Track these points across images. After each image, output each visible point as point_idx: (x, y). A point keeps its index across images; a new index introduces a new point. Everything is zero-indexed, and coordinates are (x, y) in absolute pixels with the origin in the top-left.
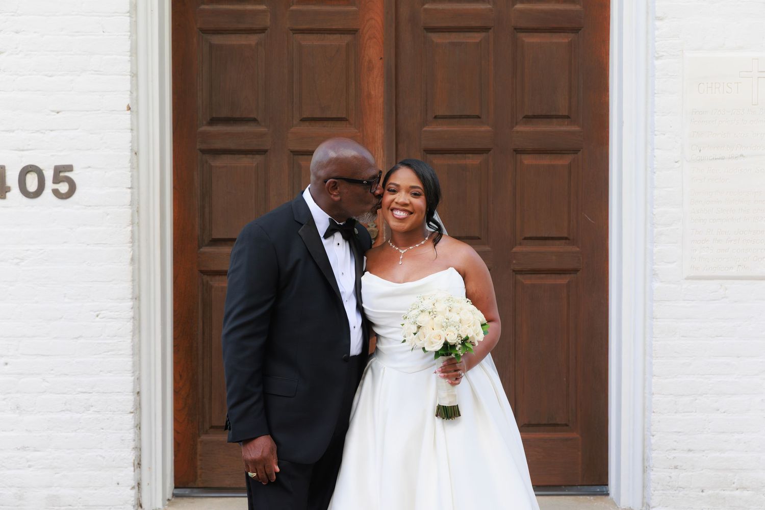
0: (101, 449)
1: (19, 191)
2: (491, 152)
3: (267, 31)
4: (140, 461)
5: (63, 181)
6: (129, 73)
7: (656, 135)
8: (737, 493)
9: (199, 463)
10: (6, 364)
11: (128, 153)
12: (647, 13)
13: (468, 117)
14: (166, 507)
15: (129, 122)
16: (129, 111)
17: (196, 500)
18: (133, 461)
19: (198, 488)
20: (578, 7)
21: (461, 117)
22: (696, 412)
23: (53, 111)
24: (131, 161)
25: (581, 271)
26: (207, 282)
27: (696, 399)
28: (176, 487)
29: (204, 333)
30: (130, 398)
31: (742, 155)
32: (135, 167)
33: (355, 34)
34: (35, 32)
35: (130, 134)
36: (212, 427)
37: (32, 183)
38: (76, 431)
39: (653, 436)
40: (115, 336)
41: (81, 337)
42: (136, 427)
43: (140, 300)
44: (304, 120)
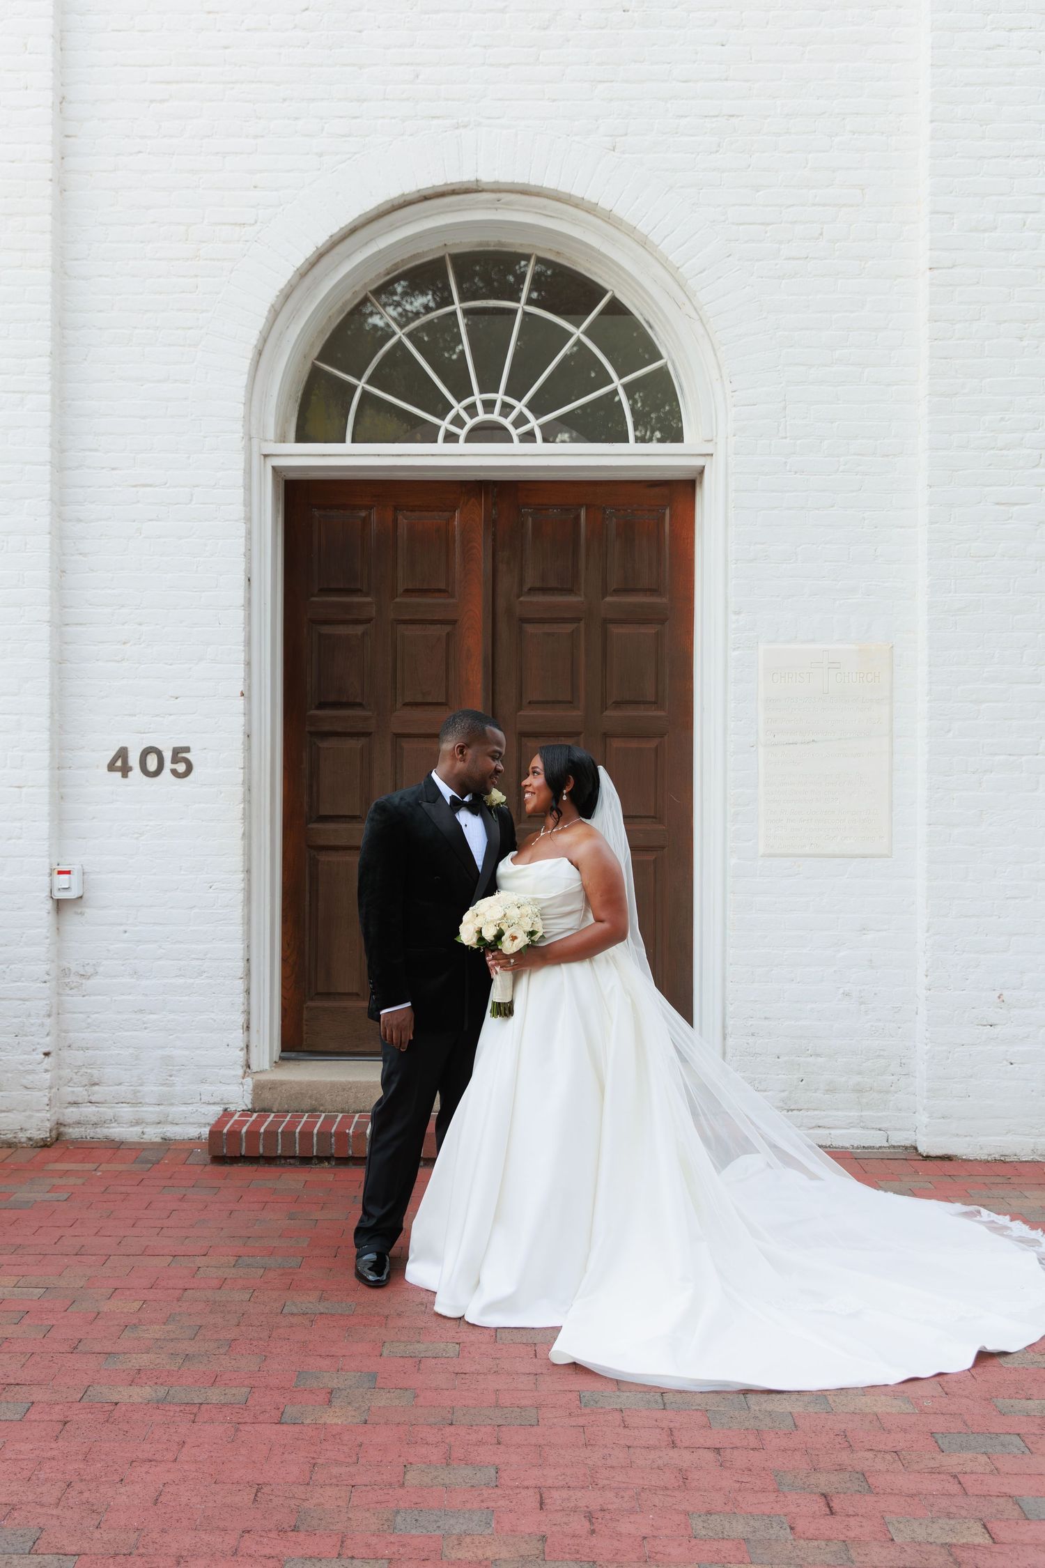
0: (213, 1012)
1: (140, 771)
2: (582, 736)
3: (372, 622)
4: (249, 1024)
5: (181, 762)
6: (243, 662)
7: (733, 721)
8: (811, 1059)
9: (305, 1028)
10: (125, 932)
11: (240, 737)
12: (726, 607)
13: (559, 702)
14: (273, 1068)
15: (242, 706)
16: (243, 697)
17: (301, 1062)
18: (242, 1024)
19: (304, 1051)
20: (664, 600)
21: (554, 702)
22: (771, 982)
23: (172, 697)
24: (243, 743)
25: (667, 848)
26: (314, 856)
27: (772, 970)
28: (282, 1051)
29: (310, 905)
30: (240, 965)
31: (813, 741)
32: (248, 749)
33: (454, 624)
34: (157, 624)
35: (243, 718)
36: (318, 994)
37: (152, 763)
38: (189, 995)
39: (732, 1004)
40: (227, 906)
41: (194, 907)
42: (246, 992)
43: (250, 872)
44: (406, 704)
